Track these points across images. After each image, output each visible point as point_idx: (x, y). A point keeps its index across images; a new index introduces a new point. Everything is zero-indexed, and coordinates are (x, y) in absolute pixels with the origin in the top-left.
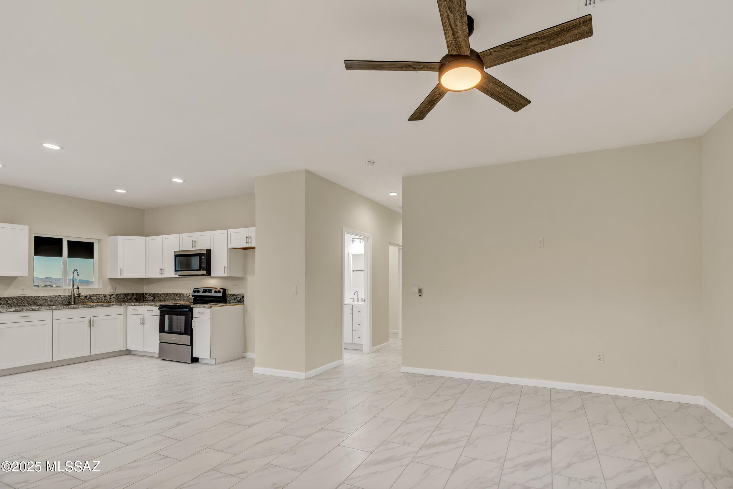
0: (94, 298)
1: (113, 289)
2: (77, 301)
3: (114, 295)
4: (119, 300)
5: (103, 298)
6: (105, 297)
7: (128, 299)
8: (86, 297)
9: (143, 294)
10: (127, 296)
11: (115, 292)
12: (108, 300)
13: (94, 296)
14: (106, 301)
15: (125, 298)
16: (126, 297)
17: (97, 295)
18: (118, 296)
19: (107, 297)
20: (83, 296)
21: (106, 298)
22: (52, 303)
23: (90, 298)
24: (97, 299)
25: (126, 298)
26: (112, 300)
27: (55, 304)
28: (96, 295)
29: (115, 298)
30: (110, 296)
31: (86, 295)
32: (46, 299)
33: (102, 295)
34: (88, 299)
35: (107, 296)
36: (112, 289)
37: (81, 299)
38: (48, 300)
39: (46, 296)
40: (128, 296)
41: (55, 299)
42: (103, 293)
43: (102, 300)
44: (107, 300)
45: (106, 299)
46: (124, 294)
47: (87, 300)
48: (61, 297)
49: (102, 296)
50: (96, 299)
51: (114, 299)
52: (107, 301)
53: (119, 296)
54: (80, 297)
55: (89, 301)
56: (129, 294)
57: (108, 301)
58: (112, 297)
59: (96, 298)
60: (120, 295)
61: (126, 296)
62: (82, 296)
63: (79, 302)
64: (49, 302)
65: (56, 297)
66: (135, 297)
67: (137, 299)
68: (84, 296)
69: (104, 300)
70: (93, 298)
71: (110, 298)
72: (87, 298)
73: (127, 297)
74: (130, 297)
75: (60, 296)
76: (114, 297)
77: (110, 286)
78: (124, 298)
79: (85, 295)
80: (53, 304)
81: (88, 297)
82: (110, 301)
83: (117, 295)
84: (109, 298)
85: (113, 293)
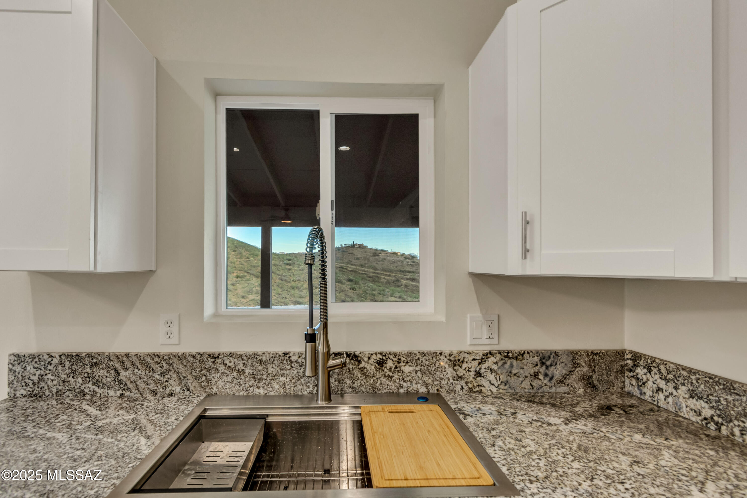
0: (411, 369)
1: (489, 323)
2: (348, 381)
3: (492, 359)
4: (513, 381)
5: (450, 370)
6: (455, 365)
7: (551, 379)
8: (381, 363)
9: (620, 354)
10: (548, 363)
11: (499, 343)
12: (467, 383)
13: (411, 361)
14: (458, 388)
15: (541, 377)
16: (544, 367)
17: (424, 354)
18: (512, 366)
19: (465, 365)
20: (369, 358)
21: (461, 372)
22: (259, 388)
23: (396, 367)
24: (423, 373)
25: (546, 375)
26: (483, 382)
27: (272, 393)
28: (419, 356)
29: (499, 373)
30: (476, 363)
31: (381, 353)
32: (241, 367)
33: (442, 357)
34: (389, 376)
35: (463, 362)
36: (485, 329)
37: (364, 374)
38: (248, 371)
39: (241, 356)
40: (551, 365)
41: (270, 370)
42: (446, 350)
43: (443, 382)
44: (463, 383)
45: (461, 377)
46: (538, 353)
47: (384, 380)
48: (291, 361)
49: (443, 363)
50: (419, 374)
51: (492, 377)
52: (462, 388)
53: (515, 363)
54: (360, 362)
55: (395, 382)
56: (557, 354)
57: (470, 385)
58: (484, 366)
59: (418, 368)
60: (517, 359)
61: (543, 364)
62: (366, 359)
63: (355, 385)
64: (251, 383)
65: (274, 357)
66: (585, 369)
67: (596, 383)
68: (374, 357)
69: (451, 381)
70: (407, 369)
71: (478, 374)
72: (386, 370)
73: (547, 368)
74: (564, 372)
75: (285, 354)
76: (495, 367)
77: (478, 314)
78: (536, 375)
79: (380, 356)
80: (262, 391)
81: (390, 364)
82: (477, 389)
83: (507, 357)
84: (472, 374)
85: (487, 349)
